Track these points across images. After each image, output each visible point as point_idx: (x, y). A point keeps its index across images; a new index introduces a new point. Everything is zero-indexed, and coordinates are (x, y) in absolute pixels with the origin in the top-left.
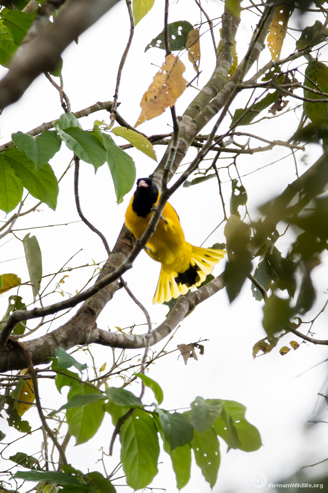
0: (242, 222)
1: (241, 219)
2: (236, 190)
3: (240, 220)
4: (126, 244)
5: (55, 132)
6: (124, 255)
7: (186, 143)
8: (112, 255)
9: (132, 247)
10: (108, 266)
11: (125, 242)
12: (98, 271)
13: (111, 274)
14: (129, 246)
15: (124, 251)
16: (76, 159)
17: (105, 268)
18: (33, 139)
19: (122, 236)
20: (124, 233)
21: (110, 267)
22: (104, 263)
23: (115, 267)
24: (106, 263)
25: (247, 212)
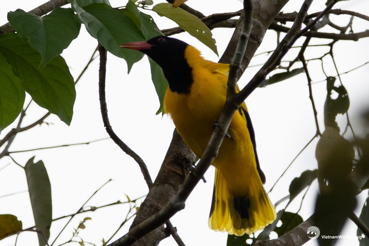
0: (342, 138)
1: (341, 133)
2: (333, 91)
3: (339, 135)
4: (174, 172)
5: (71, 11)
6: (172, 188)
7: (262, 25)
8: (154, 188)
9: (183, 177)
10: (148, 204)
11: (174, 169)
12: (134, 211)
13: (153, 217)
14: (179, 175)
15: (172, 182)
16: (102, 50)
17: (145, 208)
18: (39, 20)
19: (168, 160)
20: (172, 156)
21: (151, 206)
22: (143, 200)
23: (159, 205)
24: (146, 200)
25: (349, 124)
